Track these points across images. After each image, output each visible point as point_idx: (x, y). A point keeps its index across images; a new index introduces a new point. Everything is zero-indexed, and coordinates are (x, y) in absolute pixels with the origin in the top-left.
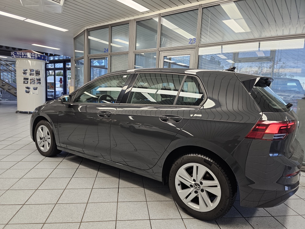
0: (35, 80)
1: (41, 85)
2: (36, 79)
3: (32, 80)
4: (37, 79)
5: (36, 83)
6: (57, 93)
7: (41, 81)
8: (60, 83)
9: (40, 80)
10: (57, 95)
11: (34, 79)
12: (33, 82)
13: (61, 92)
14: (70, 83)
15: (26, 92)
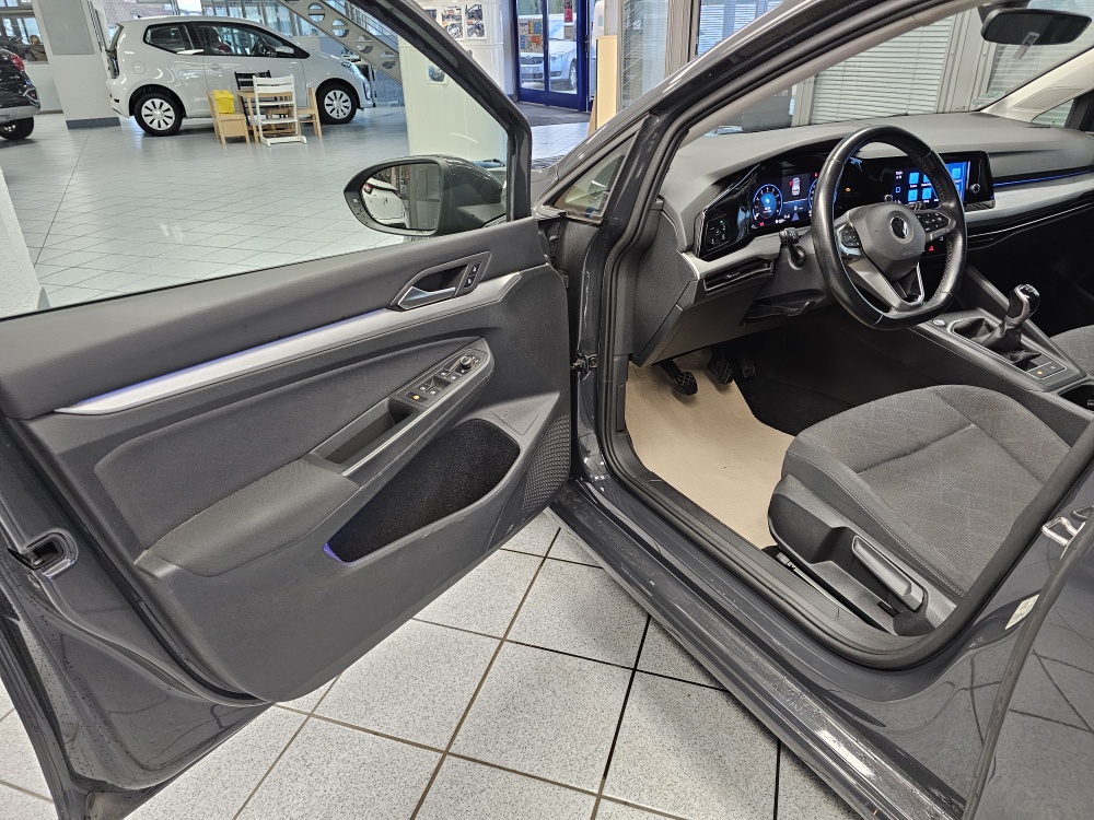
0: (459, 18)
1: (485, 37)
2: (463, 12)
3: (448, 17)
4: (467, 11)
5: (464, 31)
6: (553, 66)
7: (483, 22)
8: (566, 21)
9: (480, 17)
10: (555, 74)
11: (456, 12)
12: (453, 26)
13: (570, 60)
14: (600, 18)
15: (434, 79)
